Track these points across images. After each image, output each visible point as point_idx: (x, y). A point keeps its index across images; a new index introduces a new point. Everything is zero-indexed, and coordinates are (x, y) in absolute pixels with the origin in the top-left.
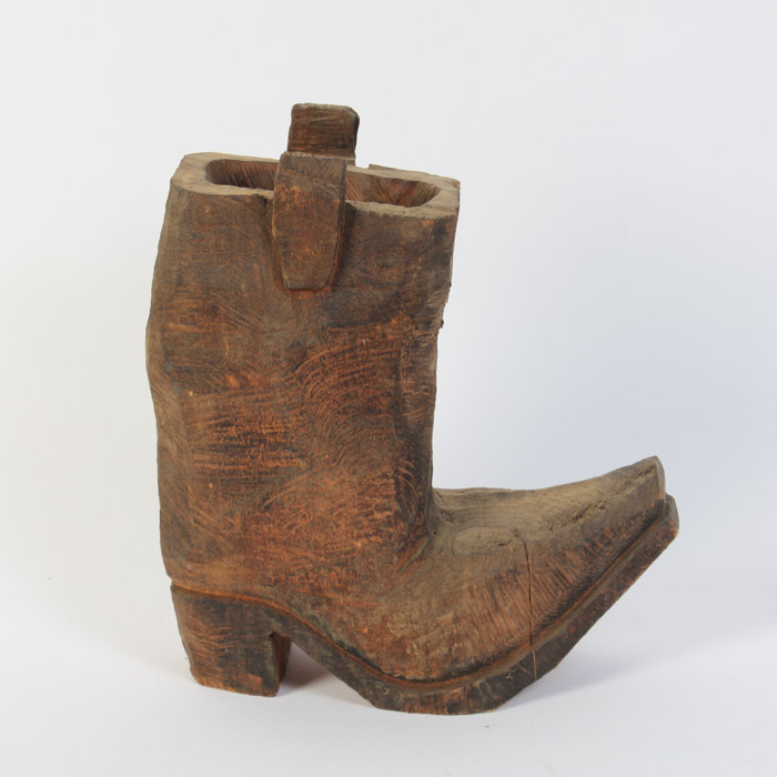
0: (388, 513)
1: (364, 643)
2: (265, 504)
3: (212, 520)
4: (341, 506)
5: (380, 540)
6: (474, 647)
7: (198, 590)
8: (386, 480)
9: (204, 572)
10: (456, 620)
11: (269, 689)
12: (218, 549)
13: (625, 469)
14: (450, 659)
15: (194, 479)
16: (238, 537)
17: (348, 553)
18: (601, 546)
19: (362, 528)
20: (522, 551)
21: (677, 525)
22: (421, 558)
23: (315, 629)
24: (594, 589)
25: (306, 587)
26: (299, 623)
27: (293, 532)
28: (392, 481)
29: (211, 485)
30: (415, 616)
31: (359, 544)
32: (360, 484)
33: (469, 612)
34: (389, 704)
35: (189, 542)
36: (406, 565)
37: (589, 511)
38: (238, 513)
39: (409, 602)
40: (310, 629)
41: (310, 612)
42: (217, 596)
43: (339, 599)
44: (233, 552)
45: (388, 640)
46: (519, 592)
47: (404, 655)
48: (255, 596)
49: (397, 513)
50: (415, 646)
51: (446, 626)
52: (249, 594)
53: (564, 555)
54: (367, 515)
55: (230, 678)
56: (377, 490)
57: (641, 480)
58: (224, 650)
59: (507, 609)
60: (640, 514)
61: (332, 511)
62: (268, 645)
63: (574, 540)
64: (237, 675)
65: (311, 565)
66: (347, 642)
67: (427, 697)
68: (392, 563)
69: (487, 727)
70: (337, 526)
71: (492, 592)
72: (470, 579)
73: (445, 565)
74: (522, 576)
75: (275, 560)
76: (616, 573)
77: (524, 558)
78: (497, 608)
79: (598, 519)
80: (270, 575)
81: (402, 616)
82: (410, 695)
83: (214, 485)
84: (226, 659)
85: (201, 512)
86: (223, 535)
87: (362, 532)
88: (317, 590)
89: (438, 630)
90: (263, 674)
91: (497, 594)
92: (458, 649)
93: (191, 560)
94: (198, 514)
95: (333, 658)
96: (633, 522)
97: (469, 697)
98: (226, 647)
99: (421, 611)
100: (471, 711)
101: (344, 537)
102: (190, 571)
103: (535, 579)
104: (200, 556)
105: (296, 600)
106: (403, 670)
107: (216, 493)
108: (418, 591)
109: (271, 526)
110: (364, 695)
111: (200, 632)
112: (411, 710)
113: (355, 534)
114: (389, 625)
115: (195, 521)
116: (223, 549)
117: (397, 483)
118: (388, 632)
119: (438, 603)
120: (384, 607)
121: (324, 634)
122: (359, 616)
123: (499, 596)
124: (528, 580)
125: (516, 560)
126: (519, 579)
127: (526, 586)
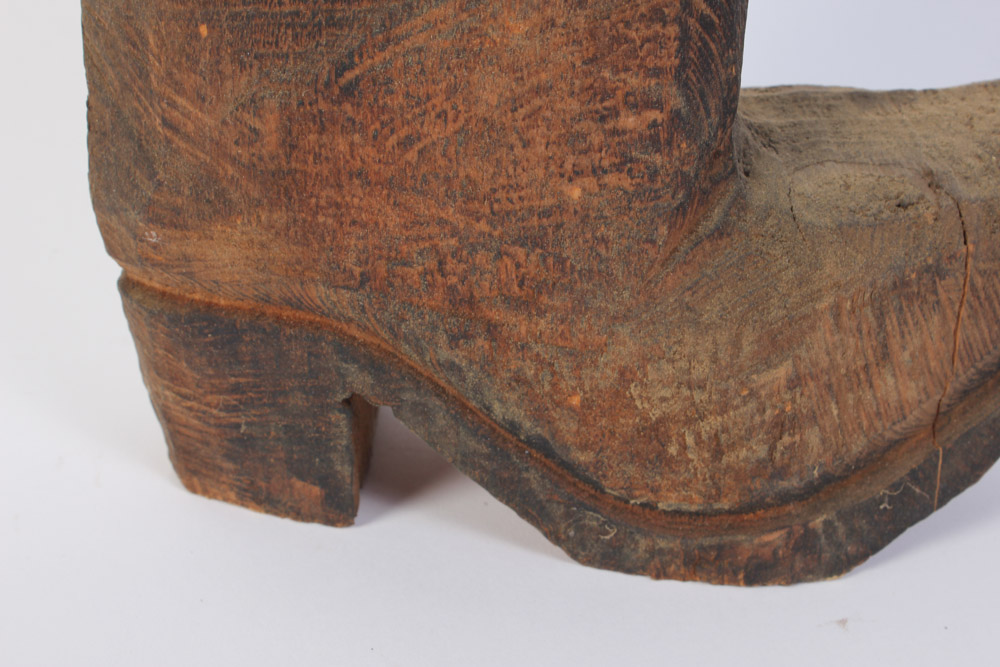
0: (654, 115)
1: (568, 428)
2: (343, 81)
3: (209, 121)
4: (538, 91)
5: (627, 183)
6: (823, 441)
7: (176, 292)
8: (658, 27)
9: (190, 250)
10: (795, 382)
11: (338, 511)
12: (221, 194)
14: (770, 470)
15: (161, 15)
16: (272, 167)
17: (546, 213)
19: (585, 152)
20: (953, 220)
22: (720, 232)
23: (451, 390)
25: (439, 295)
26: (416, 378)
27: (412, 155)
28: (673, 30)
29: (204, 30)
30: (701, 371)
31: (576, 193)
32: (592, 35)
33: (824, 362)
34: (612, 559)
35: (152, 175)
36: (686, 244)
38: (273, 103)
39: (689, 338)
40: (440, 392)
41: (445, 354)
42: (221, 309)
43: (518, 325)
44: (259, 204)
45: (627, 423)
46: (936, 319)
47: (662, 460)
48: (312, 310)
49: (676, 115)
50: (690, 440)
51: (770, 396)
52: (297, 305)
54: (603, 119)
55: (252, 483)
56: (633, 54)
58: (238, 426)
59: (906, 356)
61: (515, 103)
62: (341, 421)
64: (268, 479)
65: (453, 242)
66: (527, 424)
67: (702, 548)
68: (653, 242)
69: (843, 622)
70: (526, 144)
71: (881, 316)
72: (837, 285)
73: (777, 251)
74: (950, 281)
75: (364, 226)
77: (959, 239)
78: (885, 355)
80: (350, 261)
81: (668, 369)
82: (662, 544)
83: (211, 28)
84: (241, 447)
85: (181, 101)
86: (234, 161)
87: (585, 161)
88: (464, 303)
89: (752, 405)
90: (326, 480)
91: (892, 322)
92: (791, 447)
93: (155, 220)
94: (173, 105)
95: (488, 457)
97: (796, 549)
98: (243, 420)
99: (715, 360)
100: (793, 578)
101: (540, 173)
102: (155, 247)
103: (973, 288)
104: (177, 211)
105: (412, 324)
106: (655, 490)
107: (216, 50)
108: (711, 312)
109: (357, 137)
110: (555, 538)
111: (185, 385)
112: (660, 574)
113: (568, 166)
114: (634, 390)
115: (165, 123)
116: (235, 196)
117: (684, 38)
118: (630, 405)
119: (759, 341)
120: (626, 347)
121: (473, 404)
122: (564, 365)
123: (893, 327)
124: (960, 290)
125: (941, 243)
126: (943, 287)
127: (952, 303)
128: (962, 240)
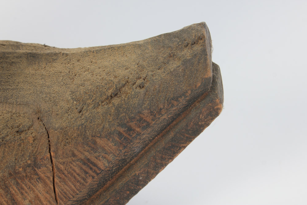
13: (168, 36)
18: (138, 129)
20: (44, 140)
21: (221, 101)
24: (128, 169)
37: (126, 89)
53: (95, 143)
57: (187, 53)
59: (27, 202)
60: (184, 94)
63: (107, 126)
71: (6, 188)
74: (44, 169)
76: (153, 153)
77: (45, 149)
79: (136, 101)
91: (14, 189)
96: (175, 103)
103: (59, 170)
123: (15, 191)
124: (51, 172)
125: (36, 152)
126: (40, 172)
127: (48, 178)
128: (48, 150)
